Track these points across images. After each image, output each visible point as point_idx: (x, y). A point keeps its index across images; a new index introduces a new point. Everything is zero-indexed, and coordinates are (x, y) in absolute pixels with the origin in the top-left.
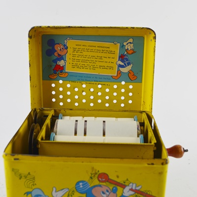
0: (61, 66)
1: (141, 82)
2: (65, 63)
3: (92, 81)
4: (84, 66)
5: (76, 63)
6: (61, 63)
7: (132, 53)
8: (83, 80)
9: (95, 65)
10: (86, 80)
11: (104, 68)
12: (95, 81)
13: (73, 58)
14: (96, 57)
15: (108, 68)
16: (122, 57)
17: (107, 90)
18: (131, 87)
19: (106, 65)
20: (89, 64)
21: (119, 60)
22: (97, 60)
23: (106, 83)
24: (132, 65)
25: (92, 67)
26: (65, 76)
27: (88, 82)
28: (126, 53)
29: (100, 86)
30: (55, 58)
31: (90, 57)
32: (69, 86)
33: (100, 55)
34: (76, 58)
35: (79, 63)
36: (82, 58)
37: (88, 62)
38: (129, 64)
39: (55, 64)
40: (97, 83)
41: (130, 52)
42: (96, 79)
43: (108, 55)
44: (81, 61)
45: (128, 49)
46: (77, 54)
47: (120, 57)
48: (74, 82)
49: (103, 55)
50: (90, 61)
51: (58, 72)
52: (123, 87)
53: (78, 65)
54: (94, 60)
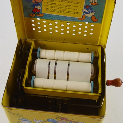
0: (38, 9)
1: (101, 23)
2: (41, 8)
3: (63, 20)
4: (56, 10)
5: (50, 8)
6: (38, 7)
7: (96, 5)
8: (56, 19)
9: (65, 10)
10: (58, 20)
11: (72, 13)
12: (64, 20)
13: (48, 5)
14: (66, 6)
15: (75, 13)
16: (87, 7)
17: (74, 26)
18: (93, 25)
19: (74, 11)
20: (60, 9)
21: (84, 9)
22: (66, 7)
23: (74, 22)
24: (94, 12)
25: (62, 12)
26: (42, 16)
27: (59, 21)
28: (90, 4)
29: (68, 24)
30: (33, 4)
31: (61, 5)
32: (45, 22)
33: (69, 4)
34: (50, 5)
35: (52, 8)
36: (55, 6)
37: (59, 8)
38: (92, 12)
39: (33, 8)
40: (67, 22)
41: (94, 4)
42: (66, 19)
43: (76, 5)
44: (53, 7)
45: (92, 2)
46: (50, 2)
47: (85, 7)
48: (48, 20)
49: (72, 4)
50: (61, 8)
51: (36, 13)
52: (86, 25)
53: (51, 9)
54: (64, 7)
